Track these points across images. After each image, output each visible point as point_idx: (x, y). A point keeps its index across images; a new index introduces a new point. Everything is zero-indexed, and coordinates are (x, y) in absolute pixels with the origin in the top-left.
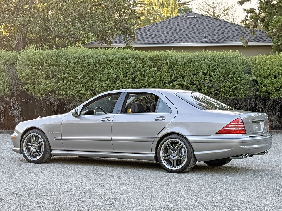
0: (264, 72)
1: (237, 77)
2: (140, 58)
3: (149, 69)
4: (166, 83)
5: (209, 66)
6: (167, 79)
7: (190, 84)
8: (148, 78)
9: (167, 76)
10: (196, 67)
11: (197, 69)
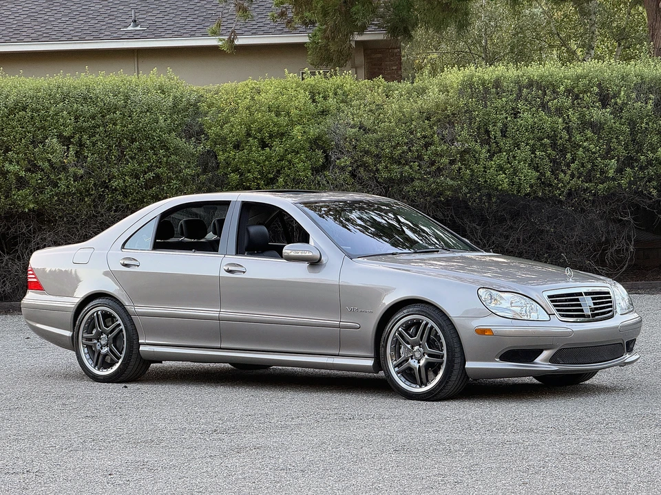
0: (231, 132)
1: (157, 146)
5: (76, 118)
10: (41, 121)
11: (44, 128)
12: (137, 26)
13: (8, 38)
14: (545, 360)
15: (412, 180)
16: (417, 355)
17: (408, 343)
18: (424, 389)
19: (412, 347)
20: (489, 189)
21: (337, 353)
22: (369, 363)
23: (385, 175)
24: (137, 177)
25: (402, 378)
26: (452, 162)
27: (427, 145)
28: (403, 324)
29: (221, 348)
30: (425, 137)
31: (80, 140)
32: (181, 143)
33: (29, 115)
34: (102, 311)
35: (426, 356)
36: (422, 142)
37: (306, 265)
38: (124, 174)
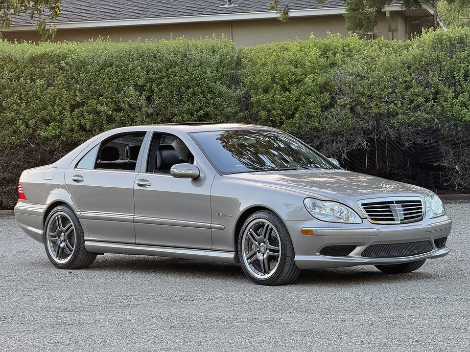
0: (261, 80)
1: (206, 91)
2: (11, 61)
3: (29, 81)
4: (65, 110)
5: (148, 72)
6: (67, 102)
7: (114, 110)
8: (29, 100)
9: (66, 94)
10: (123, 74)
11: (125, 79)
12: (231, 4)
13: (138, 15)
14: (357, 254)
15: (397, 114)
16: (262, 250)
17: (256, 241)
18: (267, 276)
19: (259, 244)
20: (455, 120)
21: (210, 247)
22: (231, 255)
23: (376, 111)
24: (192, 115)
25: (253, 268)
26: (427, 100)
27: (407, 88)
28: (253, 226)
29: (136, 244)
30: (406, 82)
31: (151, 88)
32: (224, 89)
33: (114, 70)
34: (61, 215)
35: (268, 251)
36: (404, 85)
37: (190, 180)
38: (182, 112)
